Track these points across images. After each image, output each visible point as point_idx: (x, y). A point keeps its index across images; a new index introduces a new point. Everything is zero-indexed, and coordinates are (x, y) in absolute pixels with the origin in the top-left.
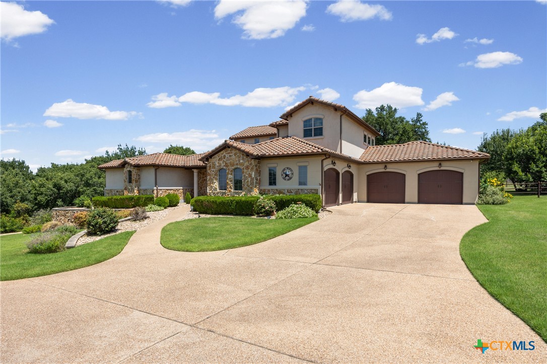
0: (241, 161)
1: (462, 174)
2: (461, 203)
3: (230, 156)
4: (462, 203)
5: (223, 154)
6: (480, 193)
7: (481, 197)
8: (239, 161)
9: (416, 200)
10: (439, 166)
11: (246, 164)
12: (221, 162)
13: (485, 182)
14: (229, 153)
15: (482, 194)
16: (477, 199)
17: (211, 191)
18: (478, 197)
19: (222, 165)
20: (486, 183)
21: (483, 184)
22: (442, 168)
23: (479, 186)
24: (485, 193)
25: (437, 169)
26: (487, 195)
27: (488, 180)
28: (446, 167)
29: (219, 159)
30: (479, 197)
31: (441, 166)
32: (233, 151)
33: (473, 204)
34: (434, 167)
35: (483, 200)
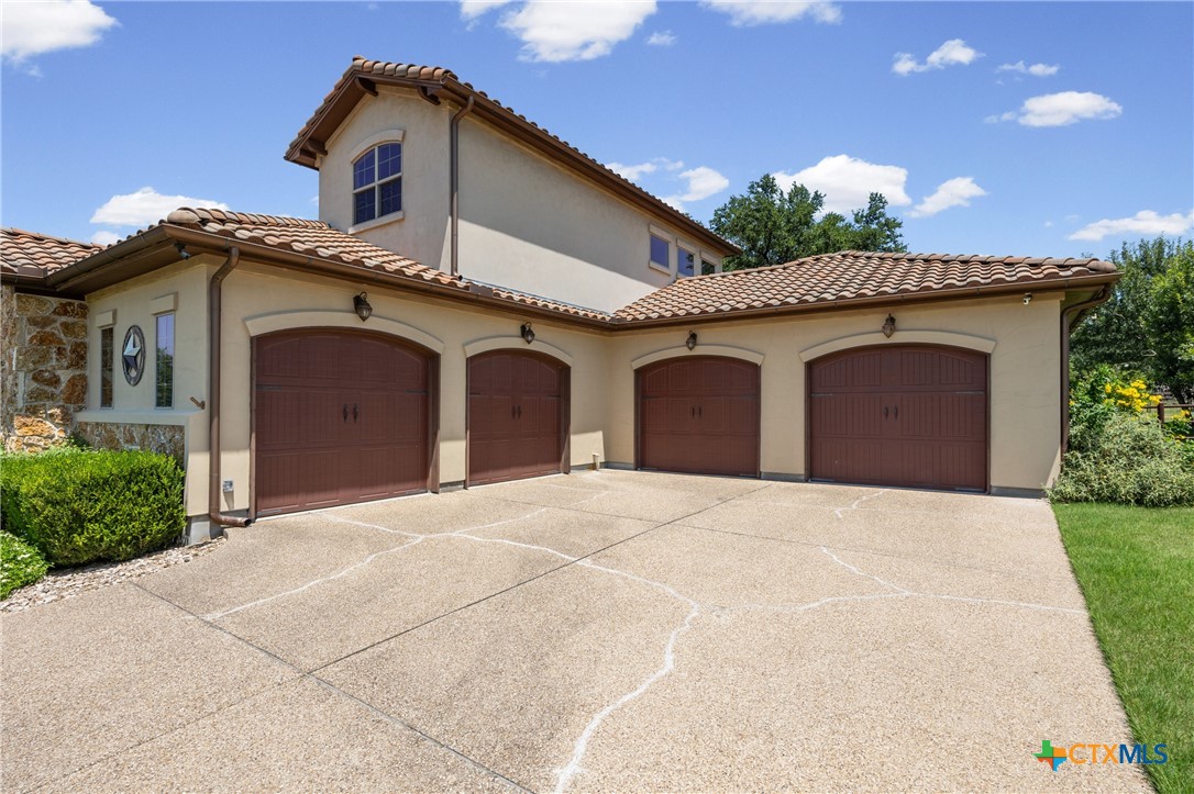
1: (984, 359)
2: (980, 484)
4: (983, 487)
6: (1069, 445)
7: (1077, 466)
9: (799, 467)
10: (883, 330)
13: (1093, 393)
15: (1081, 448)
16: (1055, 471)
18: (1058, 461)
20: (1099, 401)
21: (1084, 406)
22: (900, 337)
23: (1066, 416)
24: (1095, 447)
25: (879, 339)
26: (1104, 454)
27: (1109, 388)
28: (918, 329)
30: (1067, 462)
31: (894, 330)
33: (1036, 493)
34: (864, 332)
35: (1087, 482)
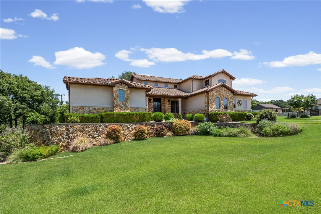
0: (228, 94)
3: (222, 91)
5: (218, 89)
8: (227, 94)
11: (230, 96)
12: (217, 93)
14: (221, 89)
17: (211, 110)
19: (218, 95)
29: (216, 91)
32: (223, 89)
